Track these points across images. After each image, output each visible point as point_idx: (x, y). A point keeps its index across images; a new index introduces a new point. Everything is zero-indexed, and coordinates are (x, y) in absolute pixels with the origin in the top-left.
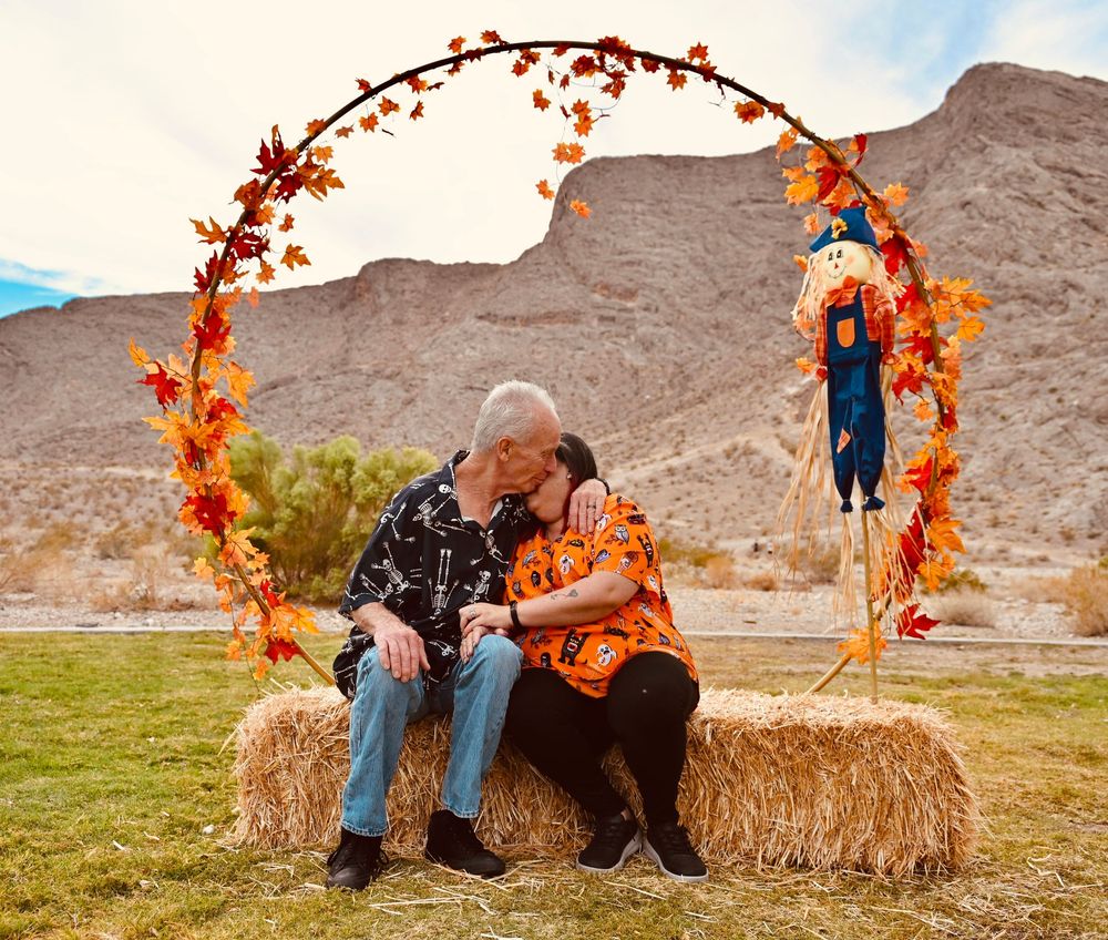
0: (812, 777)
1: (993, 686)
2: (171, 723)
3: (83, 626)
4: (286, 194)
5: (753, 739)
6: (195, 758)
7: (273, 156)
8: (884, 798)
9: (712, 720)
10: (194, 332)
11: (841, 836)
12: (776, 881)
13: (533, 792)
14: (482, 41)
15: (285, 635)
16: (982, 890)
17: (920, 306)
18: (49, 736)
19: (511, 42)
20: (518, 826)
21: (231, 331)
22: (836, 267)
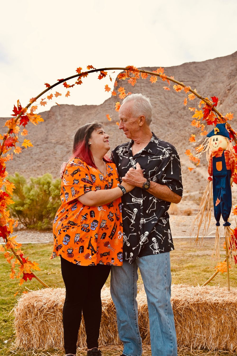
4: (23, 123)
7: (18, 110)
8: (233, 327)
9: (174, 300)
11: (218, 339)
14: (87, 69)
15: (29, 271)
19: (97, 69)
20: (110, 338)
21: (6, 170)
22: (216, 144)
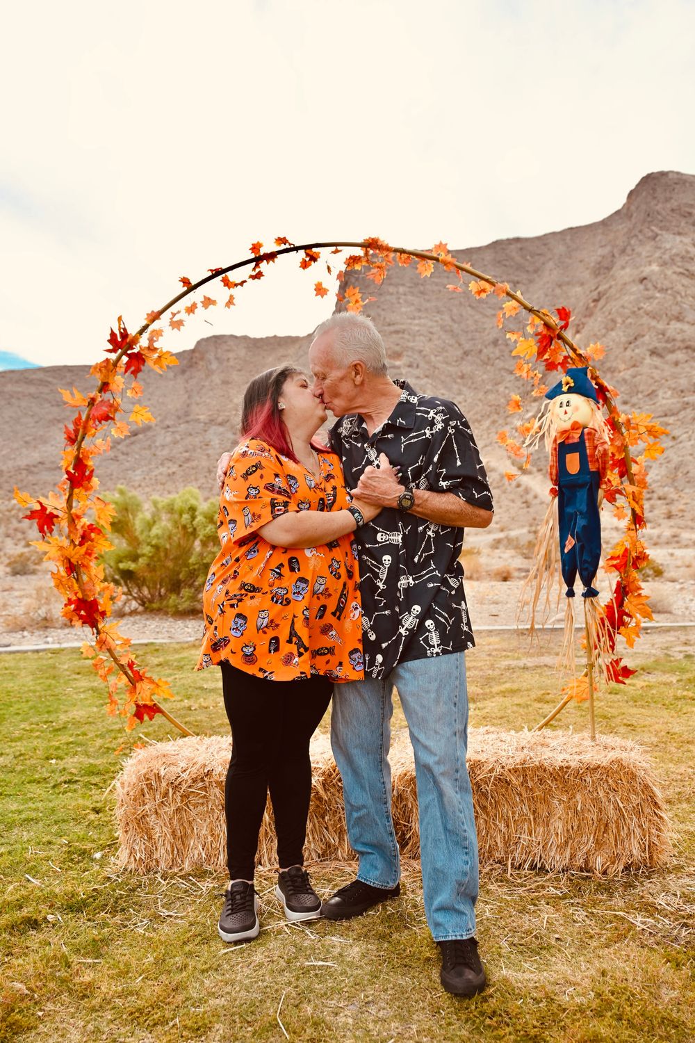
0: (547, 803)
4: (132, 369)
7: (119, 339)
8: (601, 819)
10: (66, 476)
11: (569, 847)
14: (275, 245)
15: (148, 700)
16: (673, 887)
17: (616, 435)
19: (297, 244)
20: (329, 845)
21: (94, 474)
22: (566, 413)
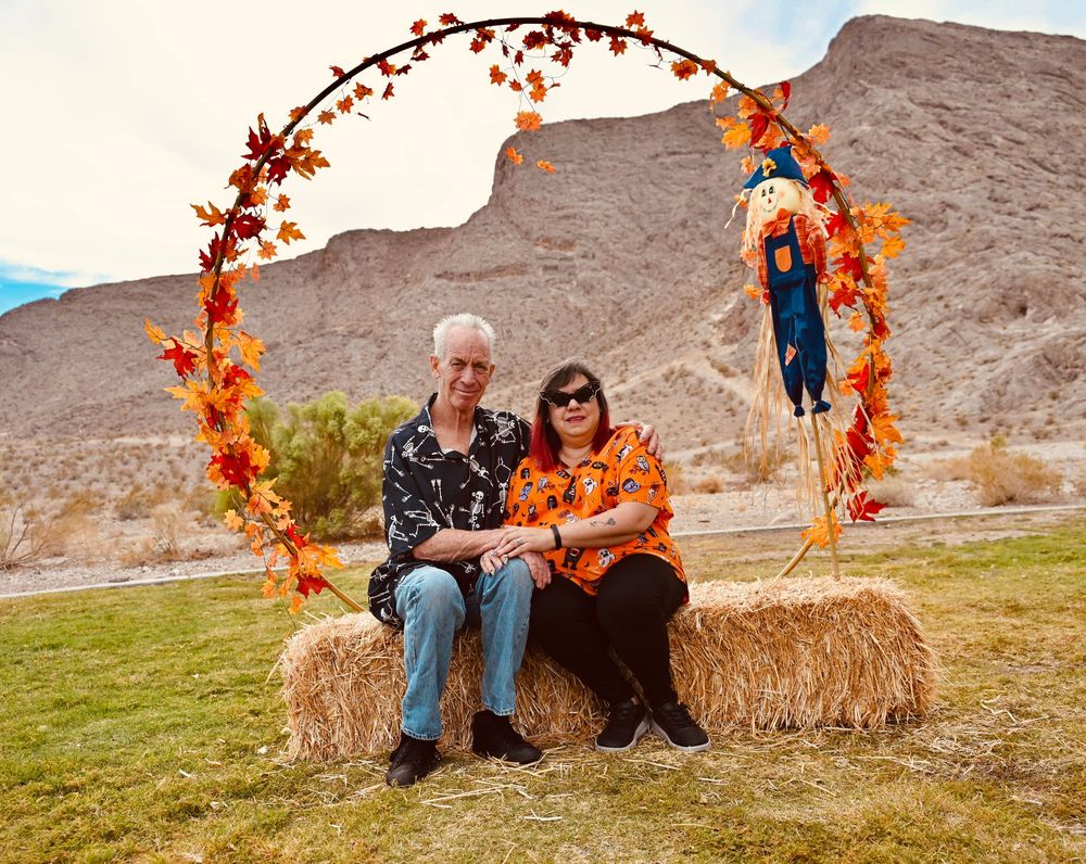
0: (791, 648)
1: (922, 556)
2: (212, 660)
3: (115, 581)
4: (277, 176)
5: (738, 623)
6: (239, 688)
7: (261, 142)
8: (855, 661)
9: (700, 610)
10: (205, 307)
11: (821, 698)
12: (770, 743)
13: (551, 687)
14: (440, 23)
15: (313, 571)
16: (947, 732)
17: (848, 231)
18: (103, 682)
19: (467, 22)
20: (540, 719)
21: (238, 304)
22: (770, 201)
